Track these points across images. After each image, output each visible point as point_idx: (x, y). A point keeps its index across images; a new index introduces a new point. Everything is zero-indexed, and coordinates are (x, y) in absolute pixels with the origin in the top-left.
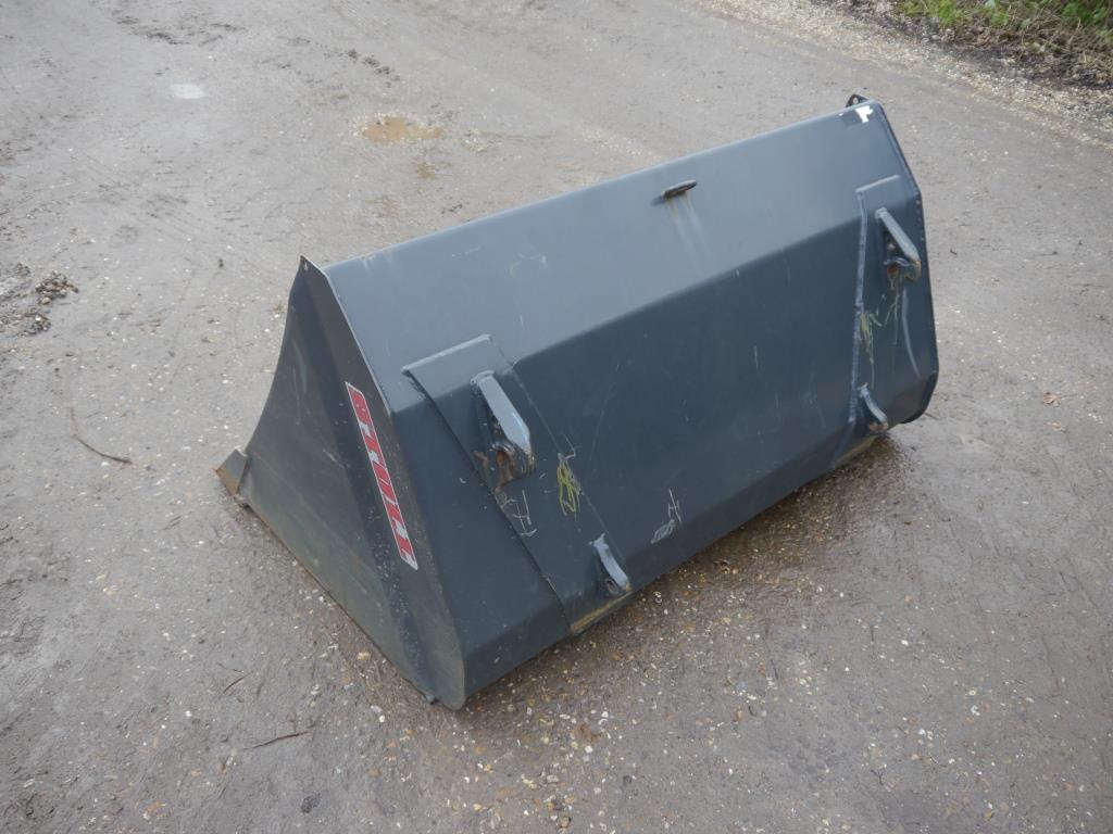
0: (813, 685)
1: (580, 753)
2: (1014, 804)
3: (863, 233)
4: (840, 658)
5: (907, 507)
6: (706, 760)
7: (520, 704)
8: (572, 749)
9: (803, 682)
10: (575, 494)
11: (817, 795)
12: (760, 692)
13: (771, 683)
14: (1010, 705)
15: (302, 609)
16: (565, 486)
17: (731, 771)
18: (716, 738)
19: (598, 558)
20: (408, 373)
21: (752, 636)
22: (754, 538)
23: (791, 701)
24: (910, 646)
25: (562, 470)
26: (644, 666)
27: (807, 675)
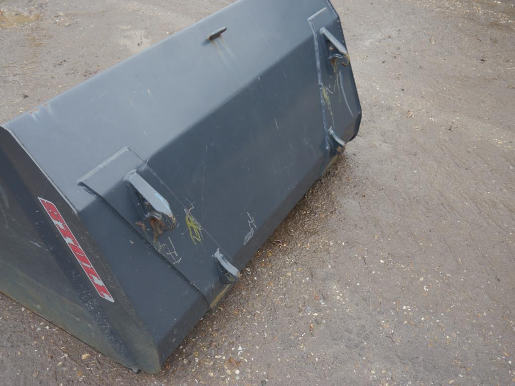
0: (343, 297)
1: (233, 376)
2: (458, 332)
3: (316, 43)
4: (353, 279)
5: (361, 187)
6: (302, 357)
7: (190, 357)
8: (228, 375)
9: (338, 297)
10: (198, 230)
11: (364, 358)
12: (319, 310)
13: (323, 303)
14: (441, 281)
15: (36, 337)
16: (192, 228)
17: (317, 359)
18: (304, 343)
19: (219, 263)
20: (82, 184)
21: (305, 279)
22: (289, 224)
23: (335, 310)
24: (385, 263)
25: (188, 218)
26: (253, 313)
27: (339, 293)
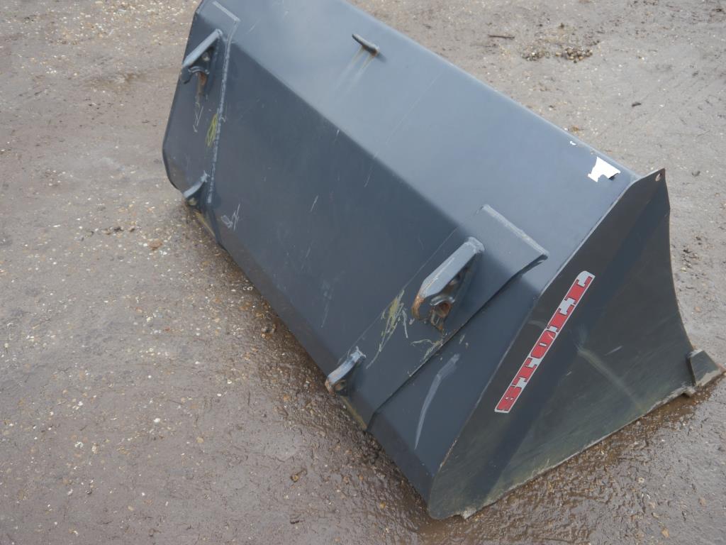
0: (148, 355)
4: (161, 375)
9: (151, 350)
12: (151, 325)
13: (156, 331)
16: (212, 128)
21: (199, 331)
23: (139, 339)
24: (152, 421)
27: (156, 354)
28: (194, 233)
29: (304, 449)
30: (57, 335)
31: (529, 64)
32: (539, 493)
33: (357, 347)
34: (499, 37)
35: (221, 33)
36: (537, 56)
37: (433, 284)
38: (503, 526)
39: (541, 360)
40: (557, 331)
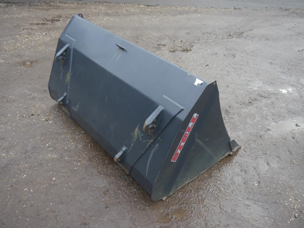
4: (54, 163)
9: (49, 155)
12: (48, 147)
13: (50, 149)
16: (67, 77)
21: (66, 148)
22: (102, 153)
23: (44, 152)
24: (52, 179)
27: (51, 157)
28: (61, 115)
29: (107, 183)
30: (13, 153)
31: (172, 54)
32: (187, 190)
33: (124, 146)
34: (161, 45)
35: (69, 45)
36: (174, 51)
37: (149, 121)
38: (176, 201)
39: (184, 143)
40: (189, 133)
